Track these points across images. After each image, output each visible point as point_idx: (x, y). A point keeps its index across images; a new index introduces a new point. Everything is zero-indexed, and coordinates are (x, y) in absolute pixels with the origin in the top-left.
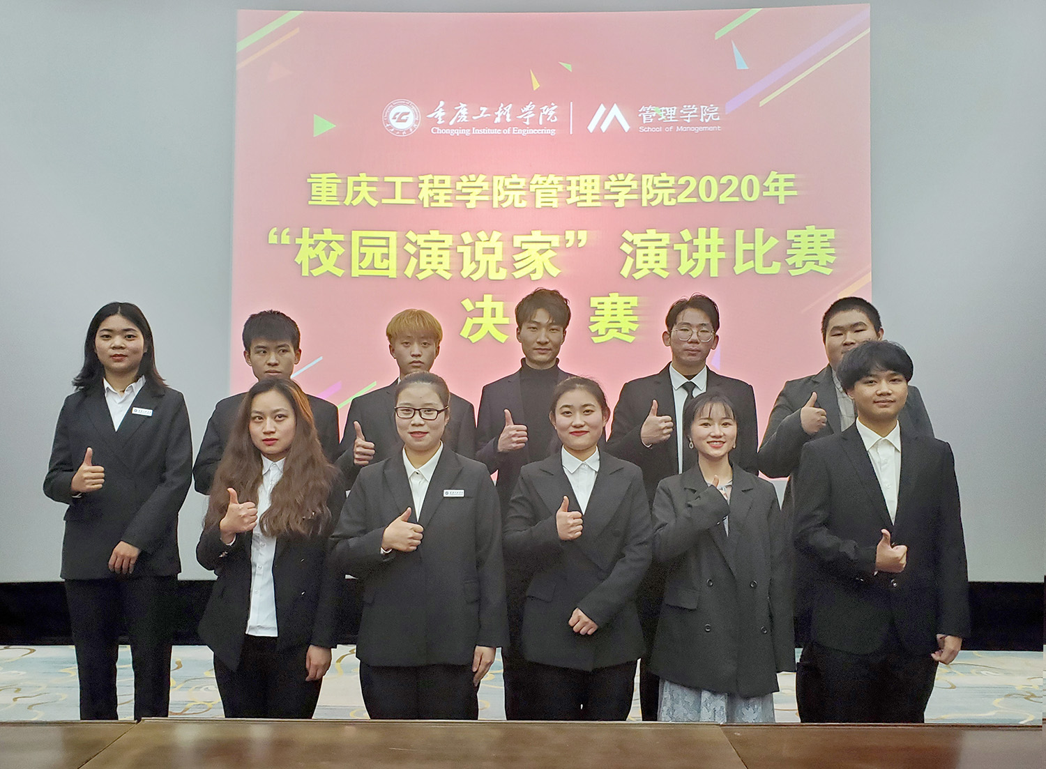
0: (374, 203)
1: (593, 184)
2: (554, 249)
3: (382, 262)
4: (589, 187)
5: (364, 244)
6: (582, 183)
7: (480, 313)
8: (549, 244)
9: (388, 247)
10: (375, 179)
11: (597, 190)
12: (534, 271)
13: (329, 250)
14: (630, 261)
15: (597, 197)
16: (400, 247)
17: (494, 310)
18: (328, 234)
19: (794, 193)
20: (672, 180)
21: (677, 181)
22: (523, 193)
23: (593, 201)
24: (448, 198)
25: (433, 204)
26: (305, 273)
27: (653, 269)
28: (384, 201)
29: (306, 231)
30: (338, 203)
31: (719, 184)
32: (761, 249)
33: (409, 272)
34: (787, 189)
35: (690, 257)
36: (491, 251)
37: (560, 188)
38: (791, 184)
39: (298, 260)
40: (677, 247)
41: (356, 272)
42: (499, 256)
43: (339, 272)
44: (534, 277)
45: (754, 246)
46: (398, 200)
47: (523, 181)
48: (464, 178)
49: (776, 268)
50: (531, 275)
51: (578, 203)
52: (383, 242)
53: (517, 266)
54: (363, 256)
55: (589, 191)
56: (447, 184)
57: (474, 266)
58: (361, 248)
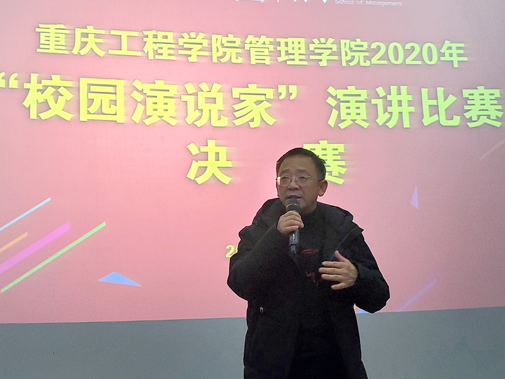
0: (101, 53)
1: (299, 46)
2: (268, 100)
3: (110, 107)
4: (296, 48)
5: (91, 90)
6: (290, 44)
7: (205, 156)
8: (264, 96)
9: (116, 94)
10: (103, 32)
11: (303, 51)
12: (252, 120)
13: (57, 95)
14: (335, 113)
15: (303, 57)
16: (128, 94)
17: (217, 154)
18: (56, 80)
19: (465, 59)
20: (365, 44)
21: (369, 46)
22: (240, 51)
23: (300, 60)
24: (172, 52)
25: (157, 57)
26: (33, 115)
27: (356, 120)
28: (111, 52)
29: (34, 77)
30: (66, 52)
31: (405, 50)
32: (443, 105)
33: (137, 118)
34: (459, 55)
35: (385, 111)
36: (213, 100)
37: (272, 48)
38: (462, 52)
39: (26, 104)
40: (374, 101)
41: (84, 117)
42: (220, 105)
43: (68, 117)
44: (252, 125)
45: (437, 101)
46: (124, 51)
47: (238, 41)
48: (185, 35)
49: (456, 121)
50: (249, 123)
51: (287, 61)
52: (111, 90)
53: (237, 114)
54: (91, 102)
55: (296, 52)
56: (170, 40)
57: (198, 113)
58: (89, 94)
